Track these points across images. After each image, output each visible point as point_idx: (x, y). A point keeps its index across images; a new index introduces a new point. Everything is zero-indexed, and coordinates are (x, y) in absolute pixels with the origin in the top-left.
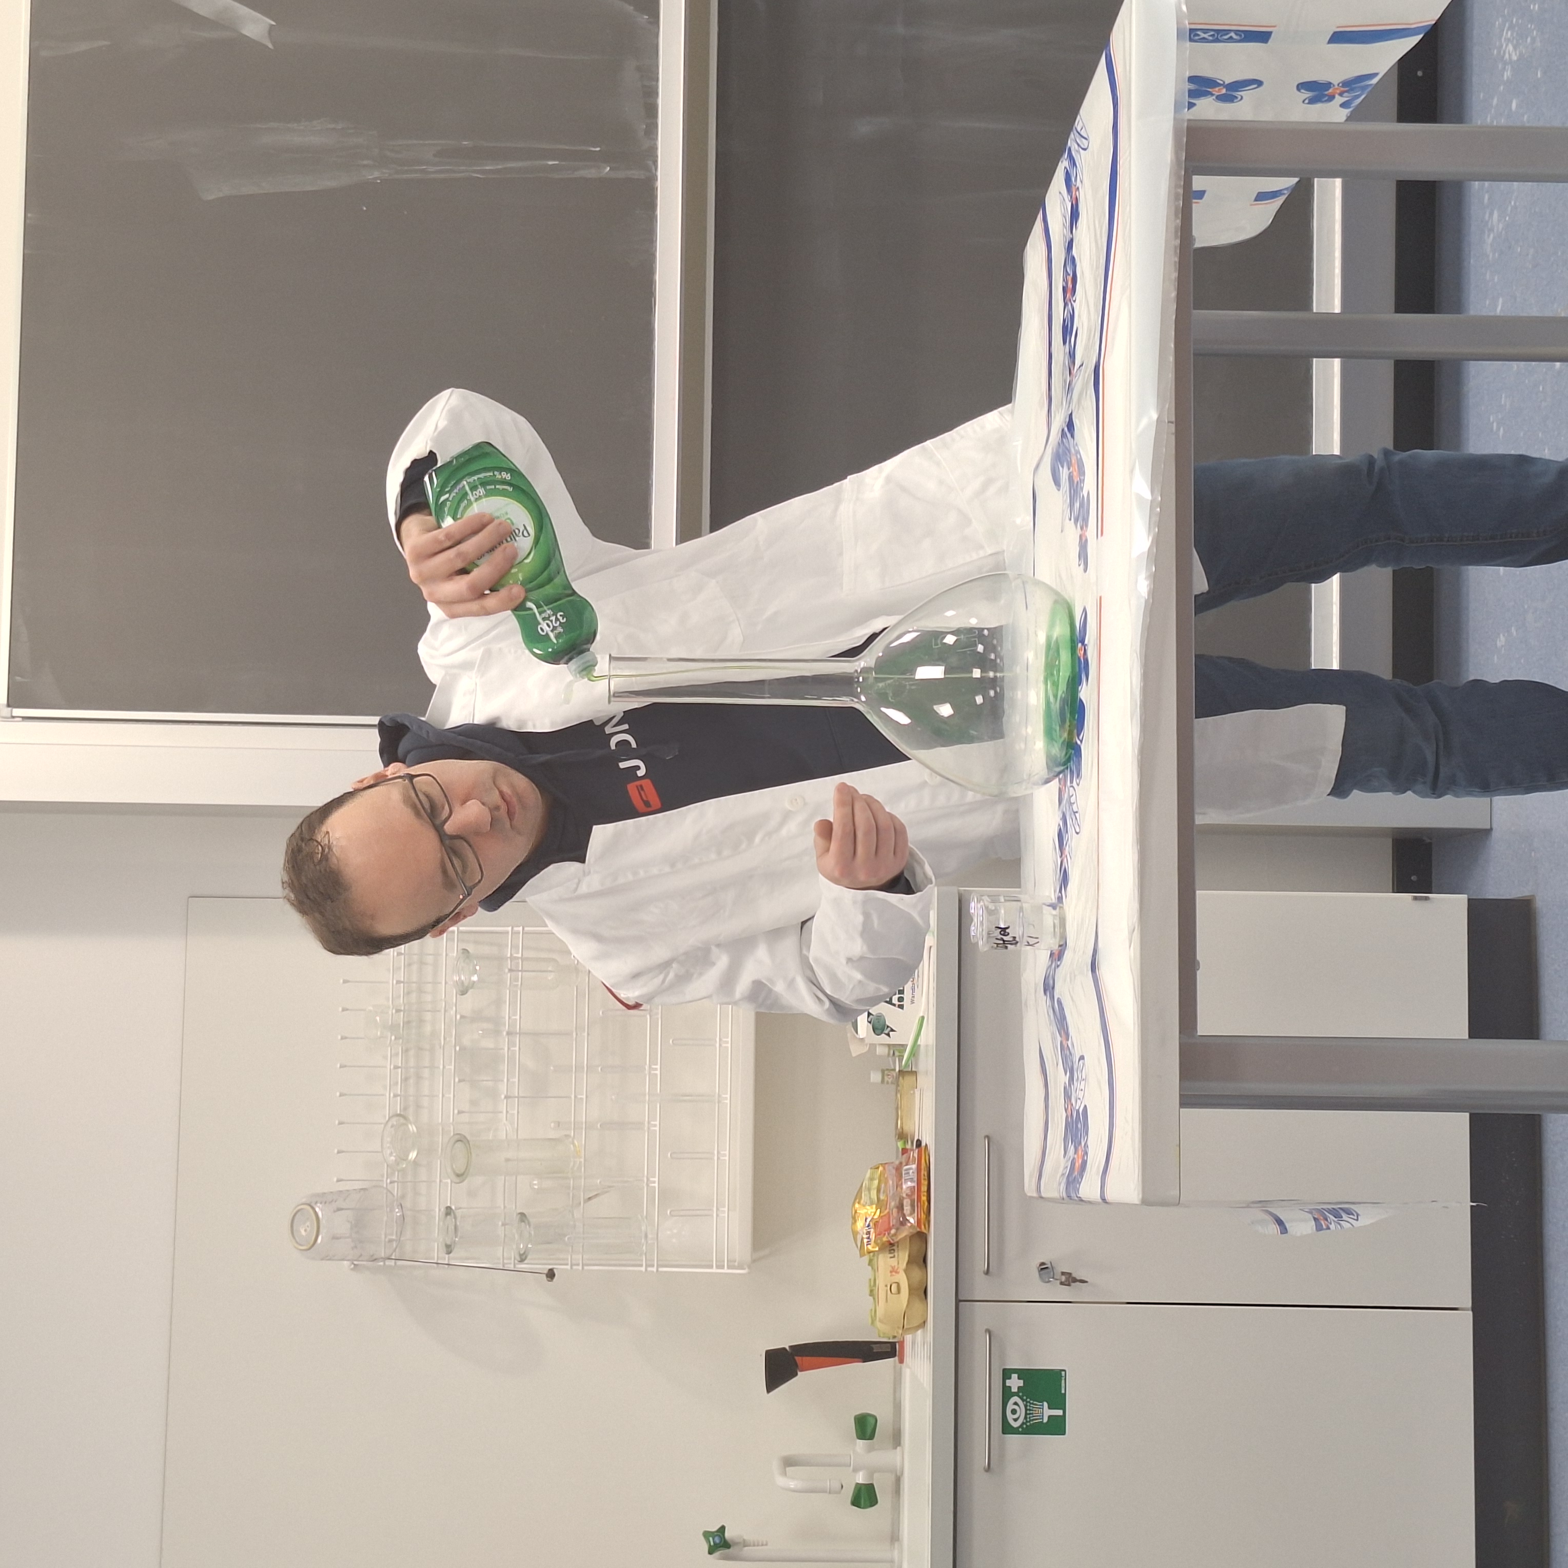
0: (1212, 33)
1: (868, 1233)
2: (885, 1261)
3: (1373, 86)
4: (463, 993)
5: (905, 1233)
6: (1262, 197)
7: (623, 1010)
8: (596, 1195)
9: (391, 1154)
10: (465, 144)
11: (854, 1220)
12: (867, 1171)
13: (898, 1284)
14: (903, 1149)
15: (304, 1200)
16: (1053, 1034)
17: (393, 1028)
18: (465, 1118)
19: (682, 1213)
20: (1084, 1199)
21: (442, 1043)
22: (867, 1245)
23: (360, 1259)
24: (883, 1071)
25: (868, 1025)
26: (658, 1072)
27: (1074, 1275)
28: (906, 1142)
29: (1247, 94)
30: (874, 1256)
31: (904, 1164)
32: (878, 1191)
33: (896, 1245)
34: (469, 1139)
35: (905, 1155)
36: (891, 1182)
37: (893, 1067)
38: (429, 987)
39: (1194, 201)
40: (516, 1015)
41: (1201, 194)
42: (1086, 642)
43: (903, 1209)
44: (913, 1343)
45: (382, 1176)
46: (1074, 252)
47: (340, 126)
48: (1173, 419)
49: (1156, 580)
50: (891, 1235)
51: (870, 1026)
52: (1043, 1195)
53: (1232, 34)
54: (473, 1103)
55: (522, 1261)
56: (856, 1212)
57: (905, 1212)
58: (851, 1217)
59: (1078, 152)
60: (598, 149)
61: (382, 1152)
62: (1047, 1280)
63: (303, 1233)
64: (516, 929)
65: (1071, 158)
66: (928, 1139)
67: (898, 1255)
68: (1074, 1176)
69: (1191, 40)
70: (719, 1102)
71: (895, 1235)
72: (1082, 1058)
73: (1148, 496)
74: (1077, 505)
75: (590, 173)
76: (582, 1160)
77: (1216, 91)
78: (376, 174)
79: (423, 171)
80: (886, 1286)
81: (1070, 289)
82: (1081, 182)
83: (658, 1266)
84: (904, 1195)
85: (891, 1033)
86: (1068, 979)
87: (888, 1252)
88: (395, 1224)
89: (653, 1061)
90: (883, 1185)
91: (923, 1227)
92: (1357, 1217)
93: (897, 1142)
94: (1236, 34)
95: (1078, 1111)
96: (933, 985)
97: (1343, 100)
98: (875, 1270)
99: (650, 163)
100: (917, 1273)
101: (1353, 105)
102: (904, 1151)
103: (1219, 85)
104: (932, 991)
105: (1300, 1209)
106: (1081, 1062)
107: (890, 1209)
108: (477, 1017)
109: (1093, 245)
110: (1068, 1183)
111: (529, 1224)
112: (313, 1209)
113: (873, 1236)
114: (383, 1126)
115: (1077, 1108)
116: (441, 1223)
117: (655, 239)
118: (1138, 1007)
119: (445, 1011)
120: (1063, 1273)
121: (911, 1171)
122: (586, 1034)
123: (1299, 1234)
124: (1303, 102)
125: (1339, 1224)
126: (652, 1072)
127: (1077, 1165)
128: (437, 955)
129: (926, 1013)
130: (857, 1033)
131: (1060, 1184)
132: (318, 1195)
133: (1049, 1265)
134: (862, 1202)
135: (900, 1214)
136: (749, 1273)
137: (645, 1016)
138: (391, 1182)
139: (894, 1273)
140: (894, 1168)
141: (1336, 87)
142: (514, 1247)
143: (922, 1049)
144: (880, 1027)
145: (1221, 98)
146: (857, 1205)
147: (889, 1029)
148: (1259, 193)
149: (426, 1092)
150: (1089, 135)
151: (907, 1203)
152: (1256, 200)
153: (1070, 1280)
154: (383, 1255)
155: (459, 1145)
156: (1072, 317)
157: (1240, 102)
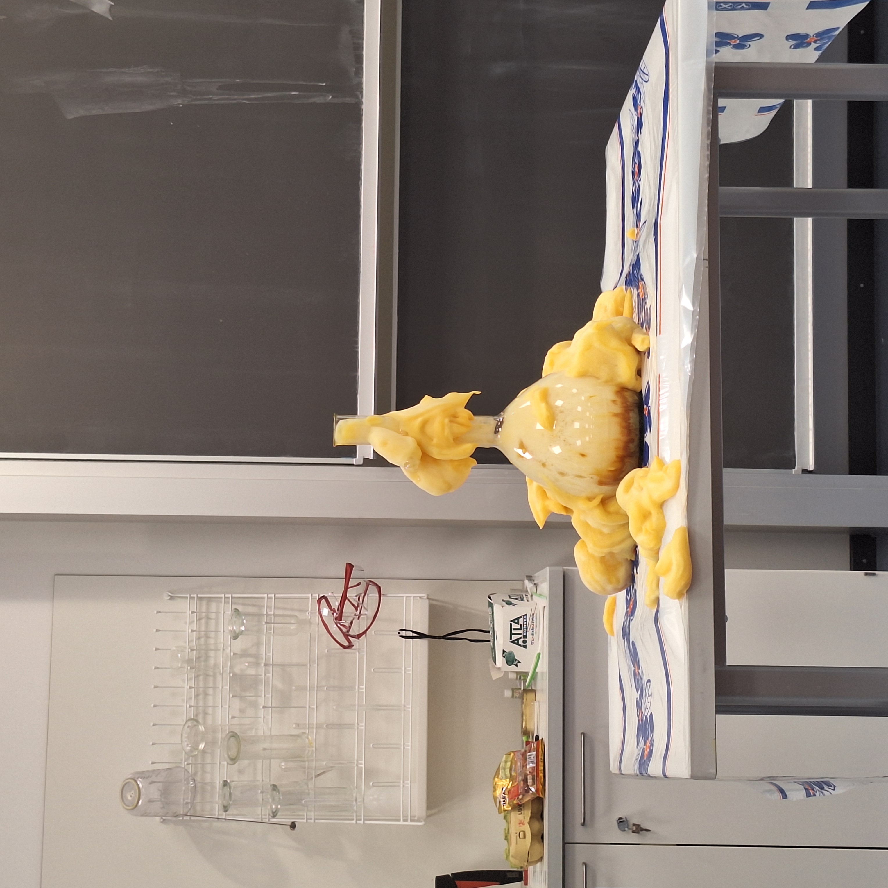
0: (730, 4)
1: (504, 798)
2: (515, 816)
3: (836, 36)
4: (235, 637)
5: (528, 798)
6: (763, 110)
7: (340, 649)
8: (324, 773)
9: (188, 745)
10: (237, 82)
11: (495, 790)
12: (503, 757)
13: (524, 832)
14: (526, 742)
15: (130, 776)
16: (629, 665)
17: (189, 661)
18: (236, 721)
19: (380, 784)
20: (651, 775)
21: (221, 672)
22: (503, 806)
23: (168, 815)
24: (513, 690)
25: (503, 659)
26: (364, 690)
27: (642, 826)
28: (528, 737)
29: (753, 44)
30: (507, 813)
31: (528, 751)
32: (511, 770)
33: (523, 805)
34: (239, 735)
35: (528, 746)
36: (519, 764)
37: (519, 687)
38: (212, 635)
39: (719, 113)
40: (270, 652)
41: (723, 109)
42: (649, 405)
43: (527, 782)
44: (534, 872)
45: (182, 760)
46: (640, 148)
47: (156, 70)
48: (707, 257)
49: (696, 363)
50: (519, 799)
51: (505, 659)
52: (623, 772)
53: (744, 5)
54: (242, 711)
55: (274, 817)
56: (496, 784)
57: (528, 783)
58: (492, 786)
59: (642, 83)
60: (324, 84)
61: (181, 744)
62: (623, 829)
63: (130, 798)
64: (270, 595)
65: (637, 87)
66: (543, 735)
67: (524, 812)
68: (644, 760)
69: (717, 9)
70: (404, 710)
71: (522, 799)
72: (649, 681)
73: (690, 308)
74: (643, 314)
75: (319, 100)
76: (314, 749)
77: (733, 42)
78: (179, 101)
79: (210, 99)
80: (516, 833)
81: (637, 173)
82: (644, 103)
83: (365, 820)
84: (528, 772)
85: (518, 664)
86: (639, 628)
87: (517, 811)
88: (190, 792)
89: (360, 683)
90: (514, 766)
91: (540, 793)
92: (834, 788)
93: (522, 736)
94: (746, 5)
95: (646, 717)
96: (546, 632)
97: (816, 45)
98: (508, 822)
99: (358, 93)
100: (536, 825)
101: (822, 49)
102: (528, 743)
103: (735, 38)
104: (546, 637)
105: (795, 782)
106: (648, 684)
107: (518, 782)
108: (244, 654)
109: (653, 143)
110: (640, 765)
111: (279, 791)
112: (136, 782)
113: (507, 800)
114: (182, 727)
115: (646, 715)
116: (221, 791)
117: (361, 142)
118: (687, 646)
119: (223, 650)
120: (634, 825)
121: (532, 757)
122: (316, 665)
123: (794, 799)
124: (791, 46)
125: (822, 792)
126: (360, 690)
127: (646, 752)
128: (217, 613)
129: (542, 651)
130: (495, 664)
131: (634, 765)
132: (139, 773)
133: (624, 819)
134: (500, 776)
135: (525, 785)
136: (425, 824)
137: (354, 653)
138: (188, 764)
139: (521, 825)
140: (521, 754)
141: (812, 37)
142: (269, 807)
143: (539, 676)
144: (510, 660)
145: (736, 47)
146: (496, 780)
147: (517, 662)
148: (761, 108)
149: (210, 704)
150: (649, 72)
151: (529, 777)
152: (759, 112)
153: (639, 829)
154: (182, 813)
155: (232, 739)
156: (638, 191)
157: (749, 49)
